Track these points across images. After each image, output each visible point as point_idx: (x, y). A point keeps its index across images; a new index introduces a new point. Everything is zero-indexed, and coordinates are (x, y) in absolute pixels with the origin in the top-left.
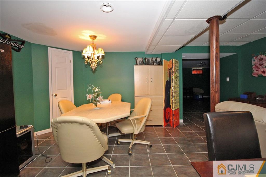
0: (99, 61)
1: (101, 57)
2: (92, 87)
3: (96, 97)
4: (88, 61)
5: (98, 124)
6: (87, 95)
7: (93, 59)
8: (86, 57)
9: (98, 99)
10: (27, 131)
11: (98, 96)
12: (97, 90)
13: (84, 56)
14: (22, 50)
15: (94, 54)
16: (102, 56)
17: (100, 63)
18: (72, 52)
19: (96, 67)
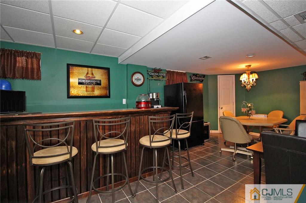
0: (253, 83)
1: (254, 80)
2: (246, 103)
3: (248, 111)
4: (244, 84)
5: (243, 125)
6: (242, 108)
7: (248, 82)
8: (243, 82)
9: (250, 112)
10: (207, 124)
11: (251, 110)
12: (250, 105)
13: (241, 81)
14: (204, 81)
15: (249, 79)
16: (256, 79)
17: (254, 85)
18: (234, 75)
19: (251, 88)
